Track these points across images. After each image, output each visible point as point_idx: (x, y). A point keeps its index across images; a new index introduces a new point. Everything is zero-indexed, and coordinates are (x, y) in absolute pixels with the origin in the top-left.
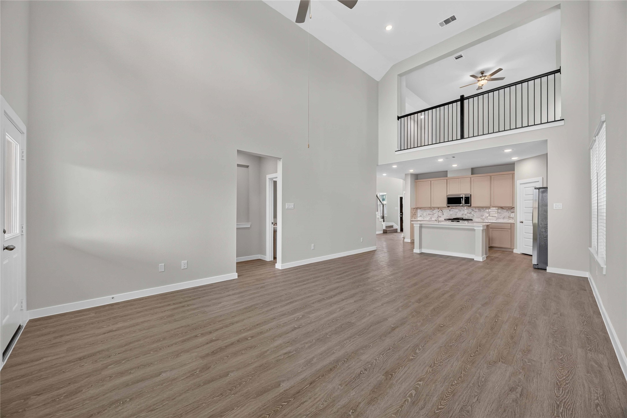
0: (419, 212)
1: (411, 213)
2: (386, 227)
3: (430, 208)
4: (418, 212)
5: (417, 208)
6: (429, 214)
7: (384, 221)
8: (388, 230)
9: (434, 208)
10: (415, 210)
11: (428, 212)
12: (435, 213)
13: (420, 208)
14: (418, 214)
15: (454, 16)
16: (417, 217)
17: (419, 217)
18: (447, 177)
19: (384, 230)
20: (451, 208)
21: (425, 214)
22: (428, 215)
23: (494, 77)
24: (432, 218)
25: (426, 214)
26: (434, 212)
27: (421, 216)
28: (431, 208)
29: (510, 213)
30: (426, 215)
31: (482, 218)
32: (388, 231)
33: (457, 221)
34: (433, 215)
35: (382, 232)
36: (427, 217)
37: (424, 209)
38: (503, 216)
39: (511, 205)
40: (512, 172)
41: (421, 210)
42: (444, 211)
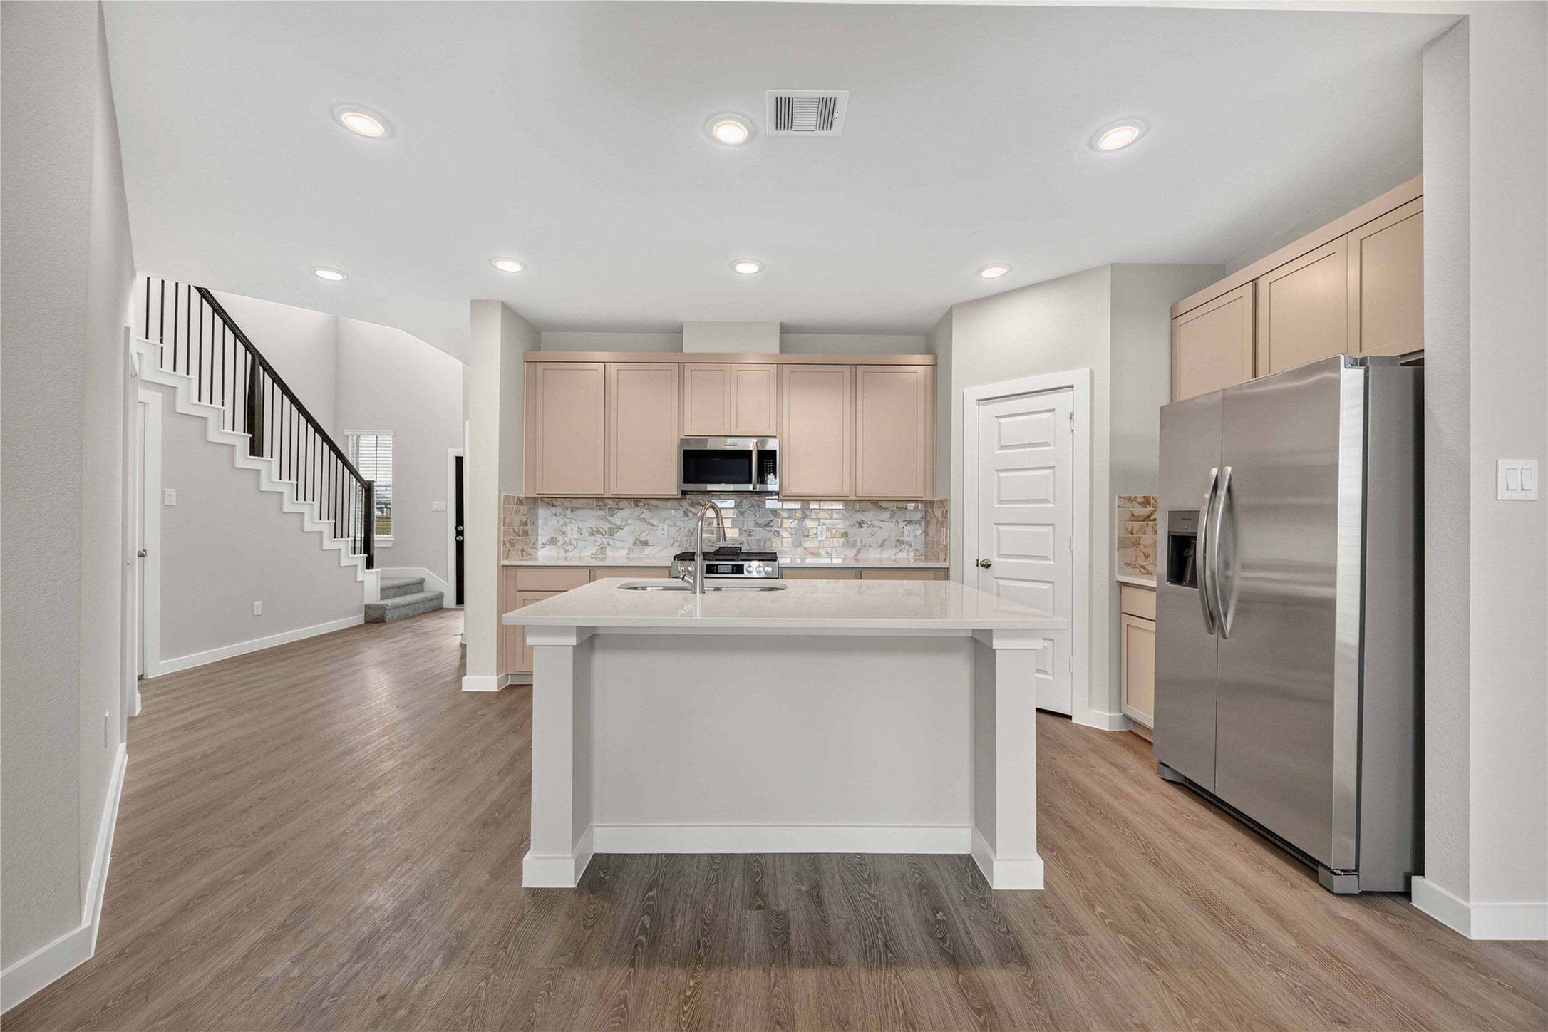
0: (546, 521)
1: (505, 523)
2: (383, 590)
3: (599, 501)
4: (540, 522)
5: (535, 502)
6: (592, 533)
7: (370, 564)
8: (396, 607)
9: (618, 499)
10: (524, 509)
11: (590, 519)
12: (621, 528)
13: (550, 501)
14: (540, 532)
16: (534, 546)
17: (544, 546)
18: (682, 351)
19: (368, 608)
20: (692, 505)
21: (572, 530)
22: (585, 533)
24: (609, 553)
25: (579, 530)
26: (617, 519)
27: (553, 541)
28: (604, 502)
29: (902, 524)
30: (576, 535)
32: (389, 617)
34: (611, 532)
35: (359, 619)
36: (581, 543)
37: (566, 503)
38: (881, 535)
39: (918, 493)
40: (927, 359)
41: (554, 510)
42: (664, 514)
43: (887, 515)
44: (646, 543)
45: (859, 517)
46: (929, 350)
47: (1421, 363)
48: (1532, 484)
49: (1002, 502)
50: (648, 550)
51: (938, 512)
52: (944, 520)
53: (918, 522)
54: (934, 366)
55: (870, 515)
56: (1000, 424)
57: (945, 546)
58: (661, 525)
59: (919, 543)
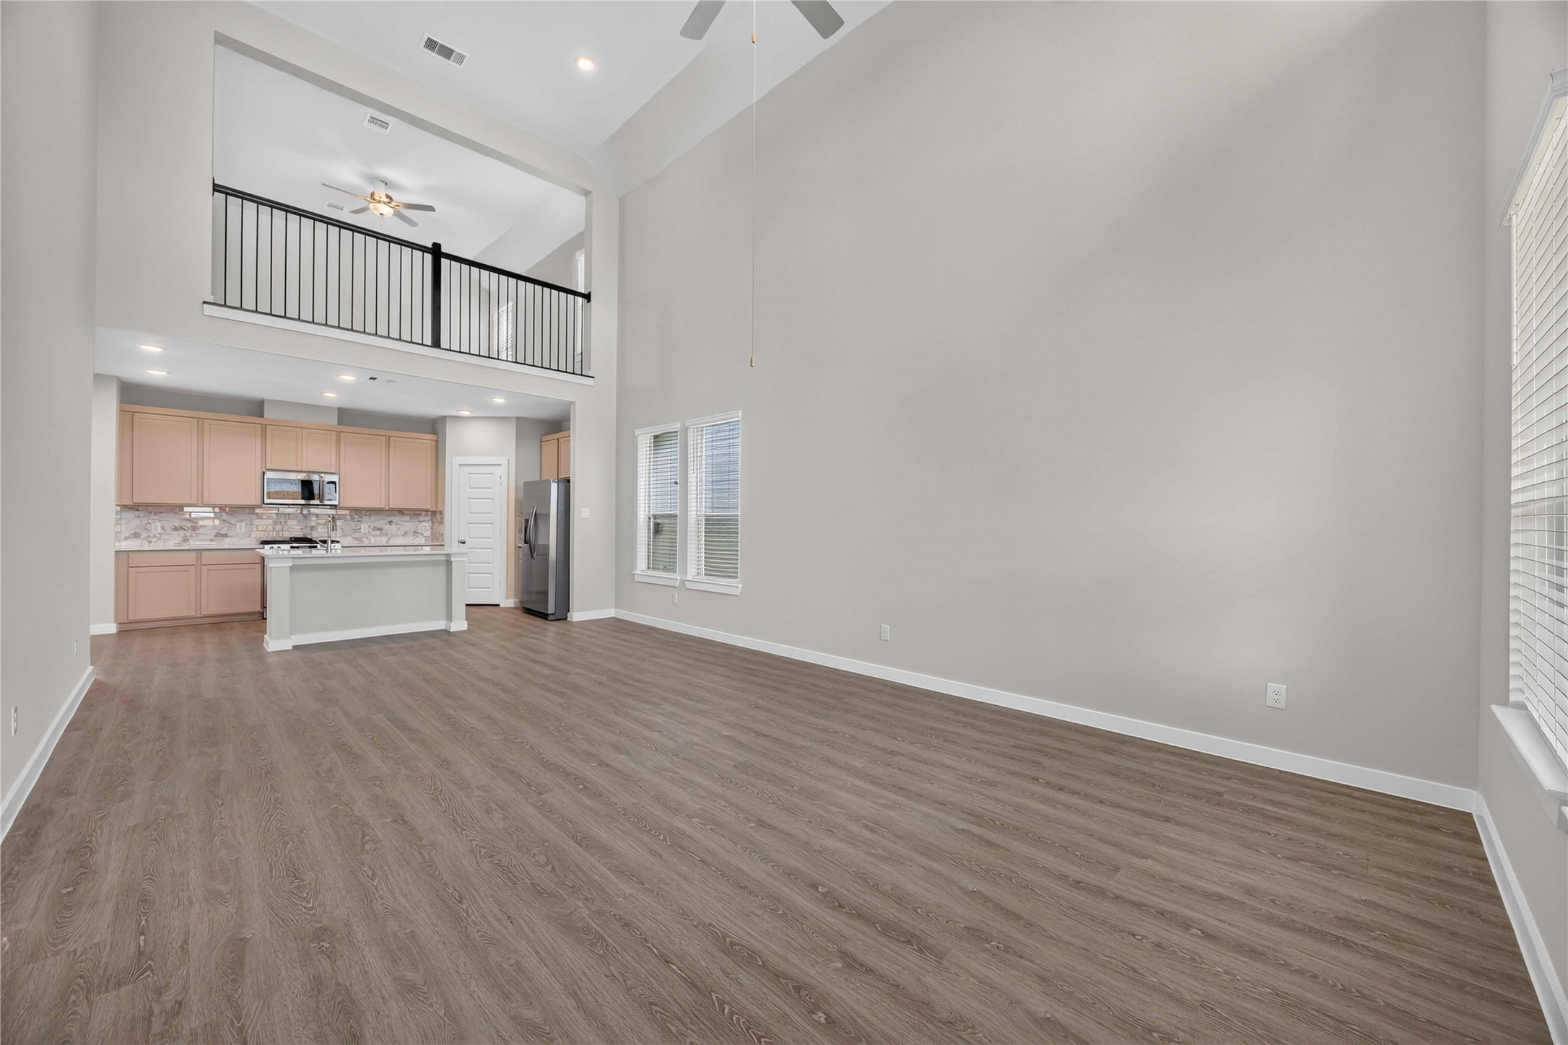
6: (176, 529)
15: (463, 57)
18: (263, 417)
21: (156, 527)
22: (169, 529)
23: (408, 213)
25: (163, 528)
29: (417, 523)
30: (159, 531)
31: (356, 535)
33: (310, 547)
34: (194, 529)
36: (164, 537)
37: (150, 509)
38: (403, 529)
39: (428, 507)
40: (433, 437)
41: (137, 513)
42: (242, 517)
43: (407, 518)
44: (226, 536)
45: (390, 519)
46: (434, 432)
47: (569, 481)
48: (588, 514)
49: (470, 513)
50: (227, 540)
51: (438, 517)
52: (441, 523)
53: (427, 521)
54: (437, 441)
55: (396, 519)
56: (470, 477)
57: (442, 534)
58: (238, 525)
59: (428, 534)
